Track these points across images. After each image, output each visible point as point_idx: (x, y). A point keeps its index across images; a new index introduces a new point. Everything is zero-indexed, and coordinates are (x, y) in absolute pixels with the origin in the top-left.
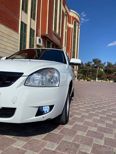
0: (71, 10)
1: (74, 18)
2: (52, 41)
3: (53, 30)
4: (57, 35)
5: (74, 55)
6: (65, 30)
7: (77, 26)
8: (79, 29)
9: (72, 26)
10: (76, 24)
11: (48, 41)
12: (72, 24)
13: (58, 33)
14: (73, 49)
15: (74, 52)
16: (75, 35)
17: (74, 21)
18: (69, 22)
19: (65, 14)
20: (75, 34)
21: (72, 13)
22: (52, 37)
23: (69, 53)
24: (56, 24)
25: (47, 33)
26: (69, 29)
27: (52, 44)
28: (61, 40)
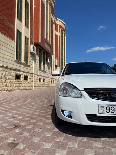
0: (57, 19)
1: (60, 27)
2: (43, 49)
3: (45, 38)
4: (49, 43)
5: (63, 62)
6: (54, 38)
7: (63, 34)
8: (65, 37)
9: (59, 34)
11: (40, 48)
12: (59, 32)
13: (49, 41)
14: (61, 56)
15: (62, 59)
16: (62, 43)
17: (60, 29)
18: (57, 31)
19: (53, 23)
20: (62, 41)
21: (59, 22)
22: (44, 45)
23: (57, 60)
24: (47, 32)
25: (40, 41)
26: (56, 36)
27: (44, 52)
28: (51, 47)
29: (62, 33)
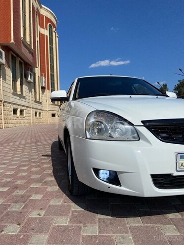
0: (42, 6)
1: (48, 20)
2: (18, 56)
3: (22, 36)
4: (28, 46)
5: (54, 81)
6: (37, 39)
7: (54, 34)
8: (57, 38)
9: (46, 32)
10: (52, 30)
11: (12, 55)
12: (47, 29)
13: (29, 43)
14: (51, 72)
15: (52, 76)
16: (53, 48)
17: (48, 25)
18: (42, 26)
19: (35, 12)
20: (52, 45)
21: (45, 12)
22: (20, 49)
23: (45, 77)
24: (24, 26)
25: (12, 41)
26: (42, 36)
27: (20, 61)
28: (33, 54)
29: (52, 32)
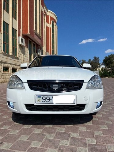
0: (48, 10)
1: (52, 18)
2: (33, 41)
3: (35, 29)
4: (38, 35)
6: (44, 30)
7: (55, 26)
8: (57, 29)
9: (50, 26)
10: (54, 24)
11: (29, 40)
12: (51, 24)
13: (39, 33)
15: (53, 51)
16: (54, 35)
17: (52, 21)
18: (48, 22)
19: (43, 14)
20: (54, 33)
21: (50, 14)
22: (33, 37)
23: (49, 52)
24: (36, 24)
25: (29, 33)
26: (47, 28)
27: (34, 44)
28: (41, 39)
